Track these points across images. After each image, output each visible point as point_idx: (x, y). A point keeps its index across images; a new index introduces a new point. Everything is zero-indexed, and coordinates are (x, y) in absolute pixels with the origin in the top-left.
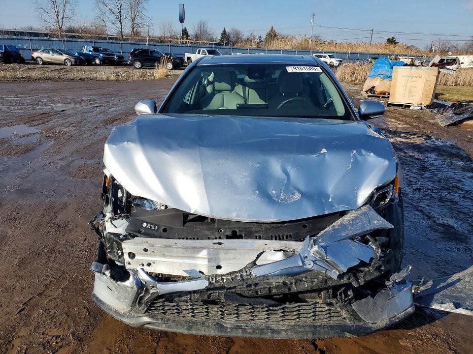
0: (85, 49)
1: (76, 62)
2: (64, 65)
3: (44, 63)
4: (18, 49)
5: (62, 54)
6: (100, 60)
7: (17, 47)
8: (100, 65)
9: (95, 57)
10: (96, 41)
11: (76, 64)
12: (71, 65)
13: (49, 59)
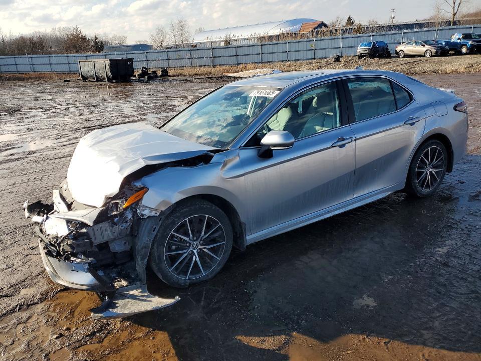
0: (454, 37)
1: (436, 53)
2: (424, 56)
3: (406, 56)
4: (386, 44)
5: (424, 46)
6: (468, 49)
7: (386, 43)
8: (466, 54)
9: (462, 45)
10: (476, 25)
11: (436, 55)
12: (431, 56)
13: (410, 51)
